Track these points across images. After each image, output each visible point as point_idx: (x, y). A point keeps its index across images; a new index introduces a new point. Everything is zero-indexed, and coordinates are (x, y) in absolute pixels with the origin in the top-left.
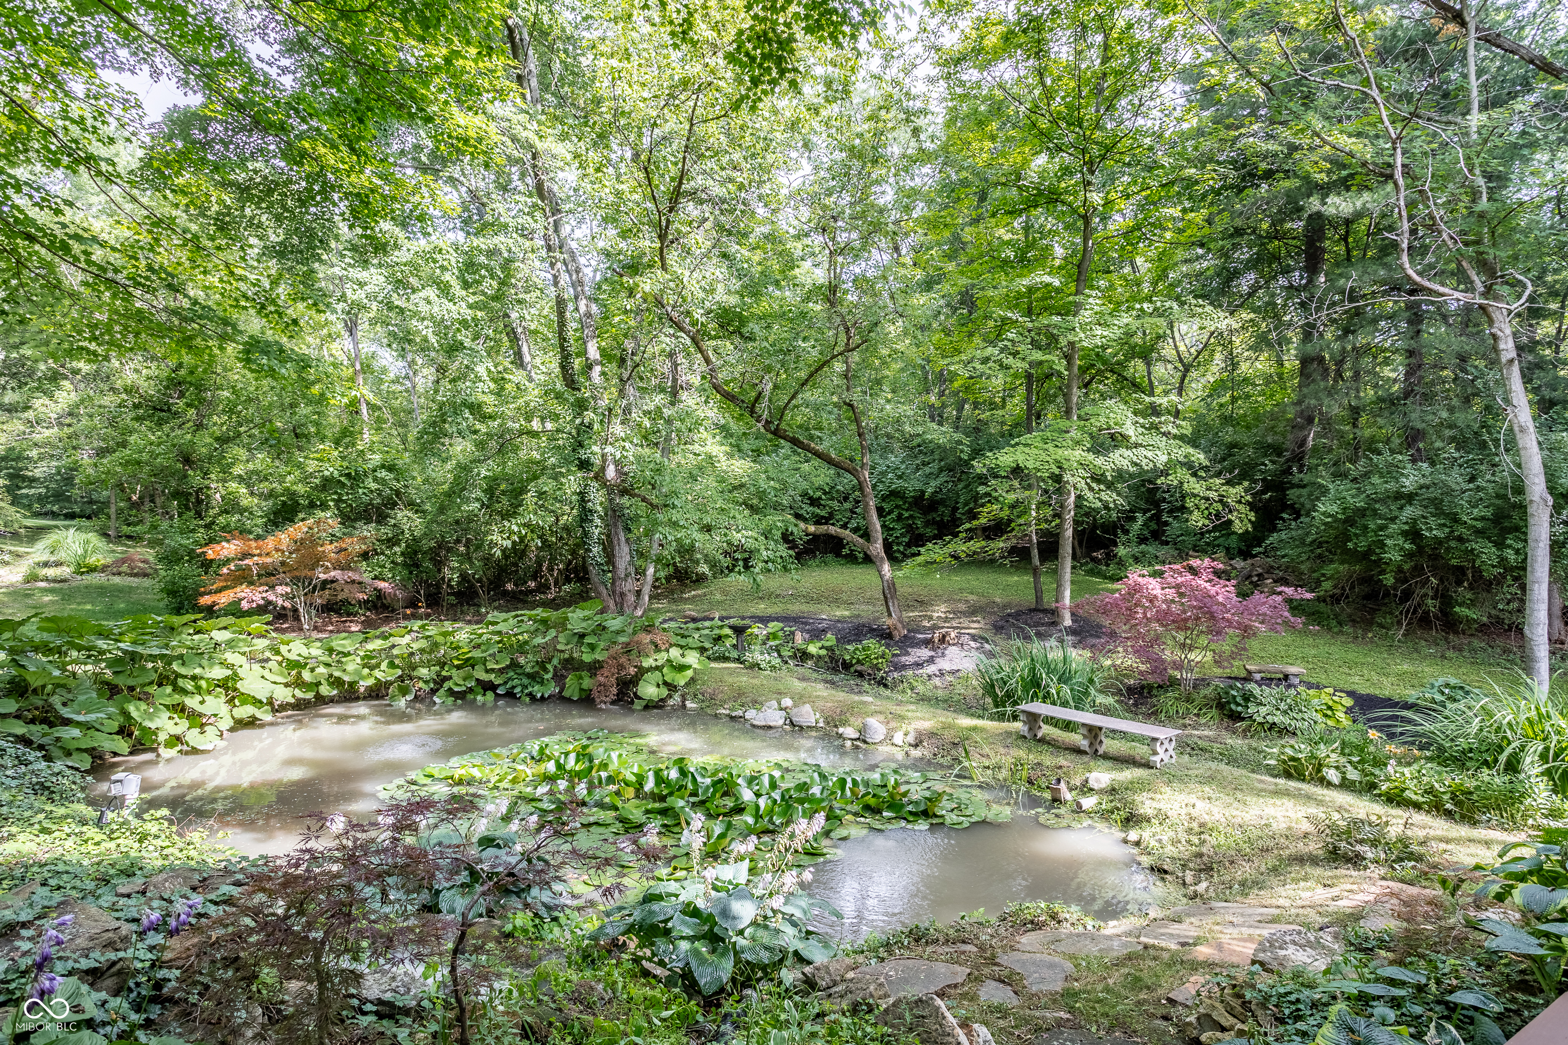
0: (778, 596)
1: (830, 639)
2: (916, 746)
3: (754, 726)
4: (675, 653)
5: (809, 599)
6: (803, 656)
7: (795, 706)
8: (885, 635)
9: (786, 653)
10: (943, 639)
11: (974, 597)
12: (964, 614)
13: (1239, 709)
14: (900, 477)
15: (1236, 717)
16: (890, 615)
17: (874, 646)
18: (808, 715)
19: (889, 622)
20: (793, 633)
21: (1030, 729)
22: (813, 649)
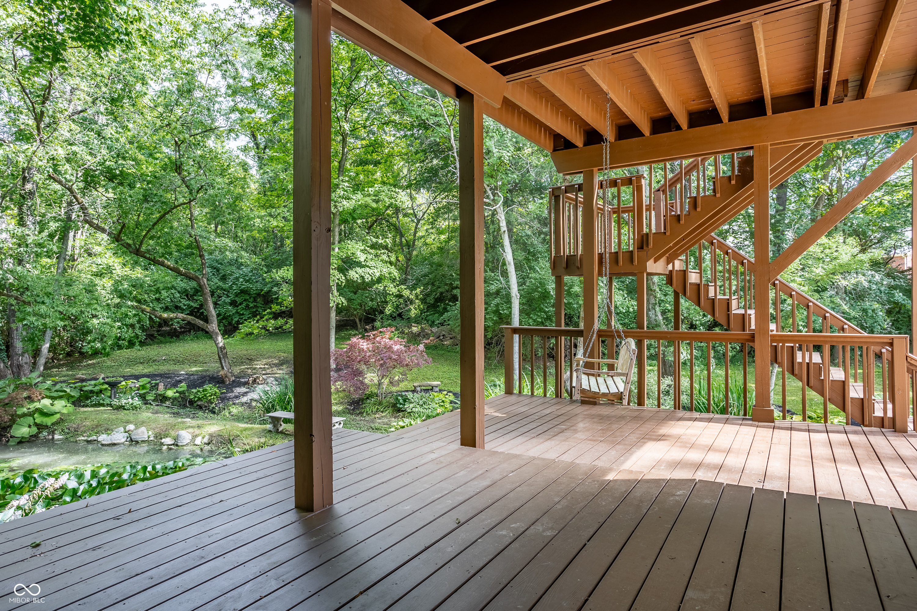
0: (154, 361)
1: (183, 386)
2: (208, 444)
3: (103, 445)
4: (46, 402)
5: (176, 361)
6: (162, 399)
7: (136, 429)
8: (219, 381)
9: (150, 397)
10: (254, 381)
11: (285, 355)
12: (276, 365)
13: (401, 406)
14: (247, 281)
15: (399, 410)
16: (223, 368)
17: (210, 389)
18: (143, 433)
19: (222, 373)
20: (157, 384)
21: (274, 426)
22: (170, 393)
